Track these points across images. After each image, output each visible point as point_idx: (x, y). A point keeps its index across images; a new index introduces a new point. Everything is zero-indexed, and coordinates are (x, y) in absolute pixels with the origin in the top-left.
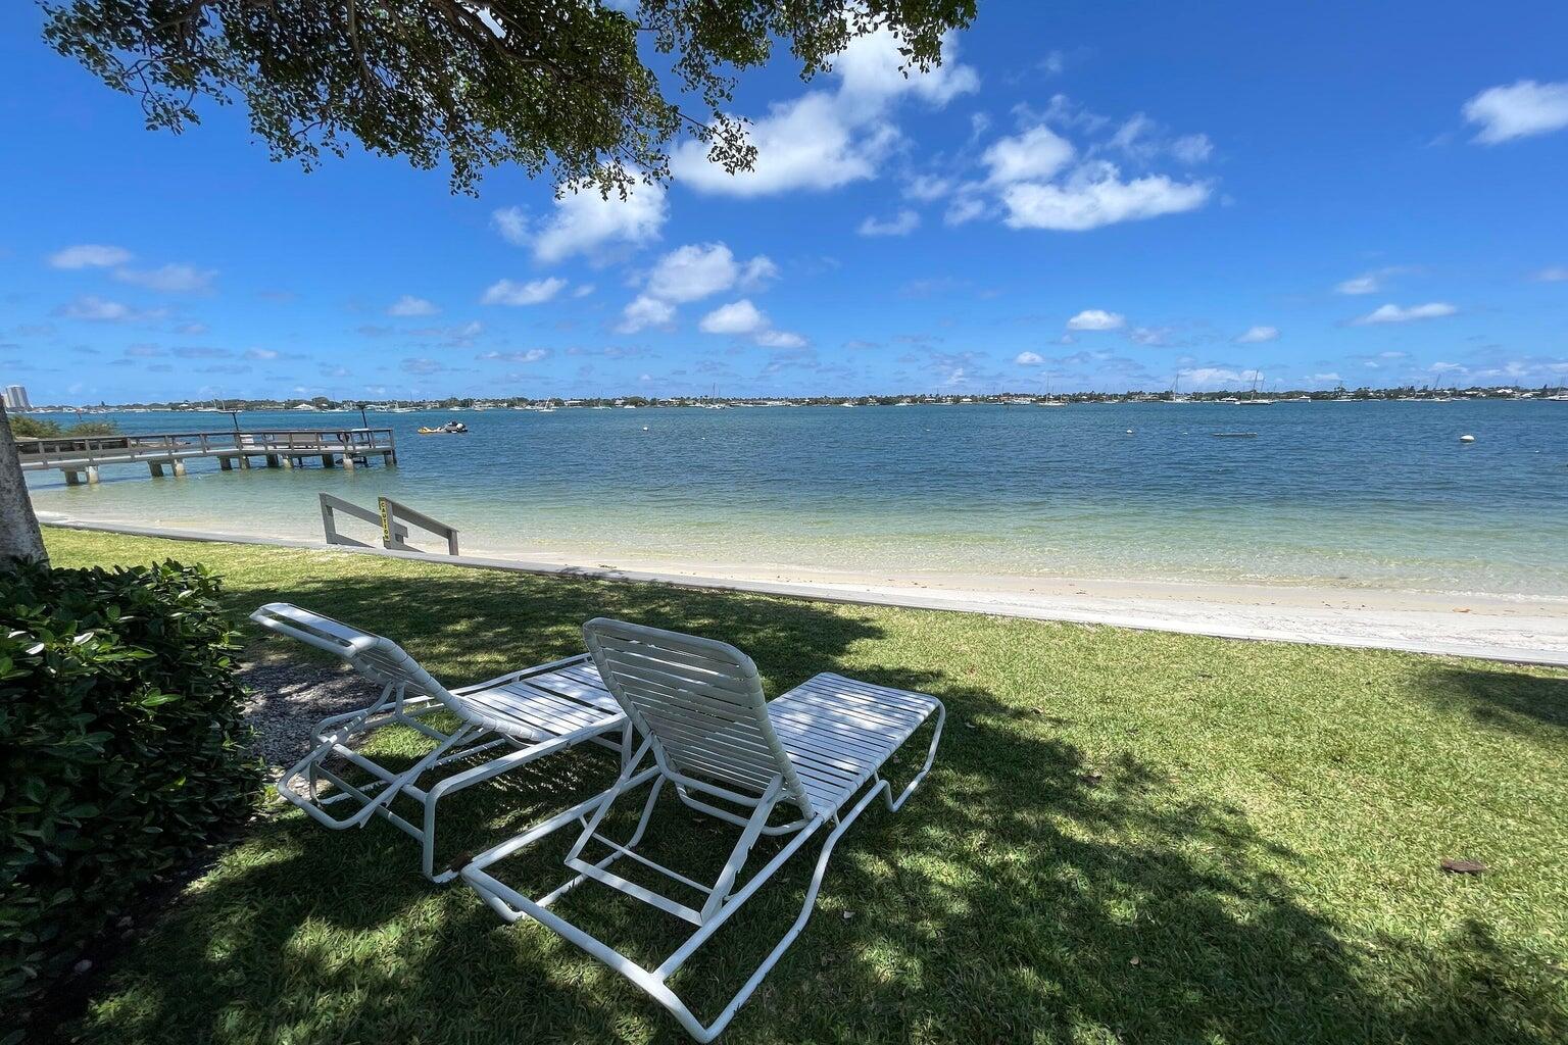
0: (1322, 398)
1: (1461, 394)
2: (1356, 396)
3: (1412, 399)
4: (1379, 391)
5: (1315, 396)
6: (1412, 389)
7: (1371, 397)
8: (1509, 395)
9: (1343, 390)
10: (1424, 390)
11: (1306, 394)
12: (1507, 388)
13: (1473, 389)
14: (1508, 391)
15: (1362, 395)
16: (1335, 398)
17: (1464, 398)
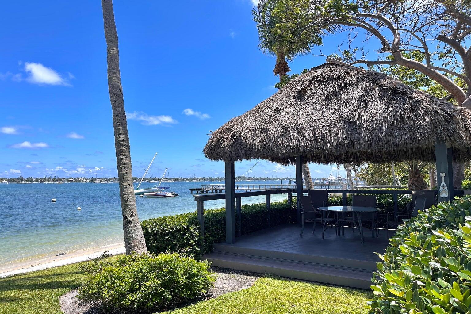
0: (14, 182)
1: (67, 180)
2: (28, 181)
3: (50, 182)
4: (37, 179)
5: (10, 181)
6: (50, 178)
7: (34, 181)
8: (82, 181)
9: (22, 178)
10: (54, 178)
11: (5, 179)
12: (81, 178)
13: (71, 178)
14: (82, 179)
15: (31, 180)
16: (19, 182)
17: (69, 182)
